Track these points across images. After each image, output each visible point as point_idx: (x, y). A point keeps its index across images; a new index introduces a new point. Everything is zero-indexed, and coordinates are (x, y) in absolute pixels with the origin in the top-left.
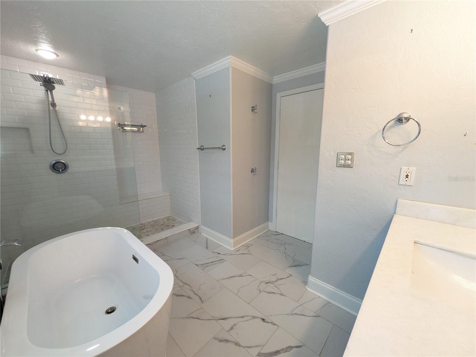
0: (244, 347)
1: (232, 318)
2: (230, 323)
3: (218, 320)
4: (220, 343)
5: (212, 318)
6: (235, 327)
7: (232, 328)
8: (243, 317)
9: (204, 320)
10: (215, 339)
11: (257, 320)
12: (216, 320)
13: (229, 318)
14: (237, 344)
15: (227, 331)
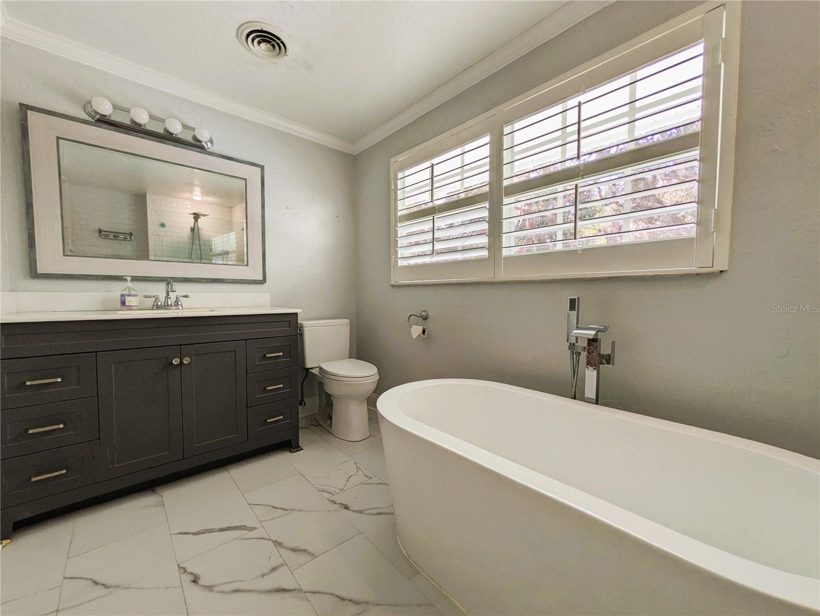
0: (270, 539)
1: (261, 592)
2: (272, 582)
3: (295, 590)
4: (306, 548)
5: (308, 595)
6: (268, 571)
7: (274, 569)
8: (236, 591)
9: (327, 594)
10: (313, 555)
11: (207, 583)
12: (300, 590)
13: (269, 592)
14: (278, 544)
15: (286, 565)
